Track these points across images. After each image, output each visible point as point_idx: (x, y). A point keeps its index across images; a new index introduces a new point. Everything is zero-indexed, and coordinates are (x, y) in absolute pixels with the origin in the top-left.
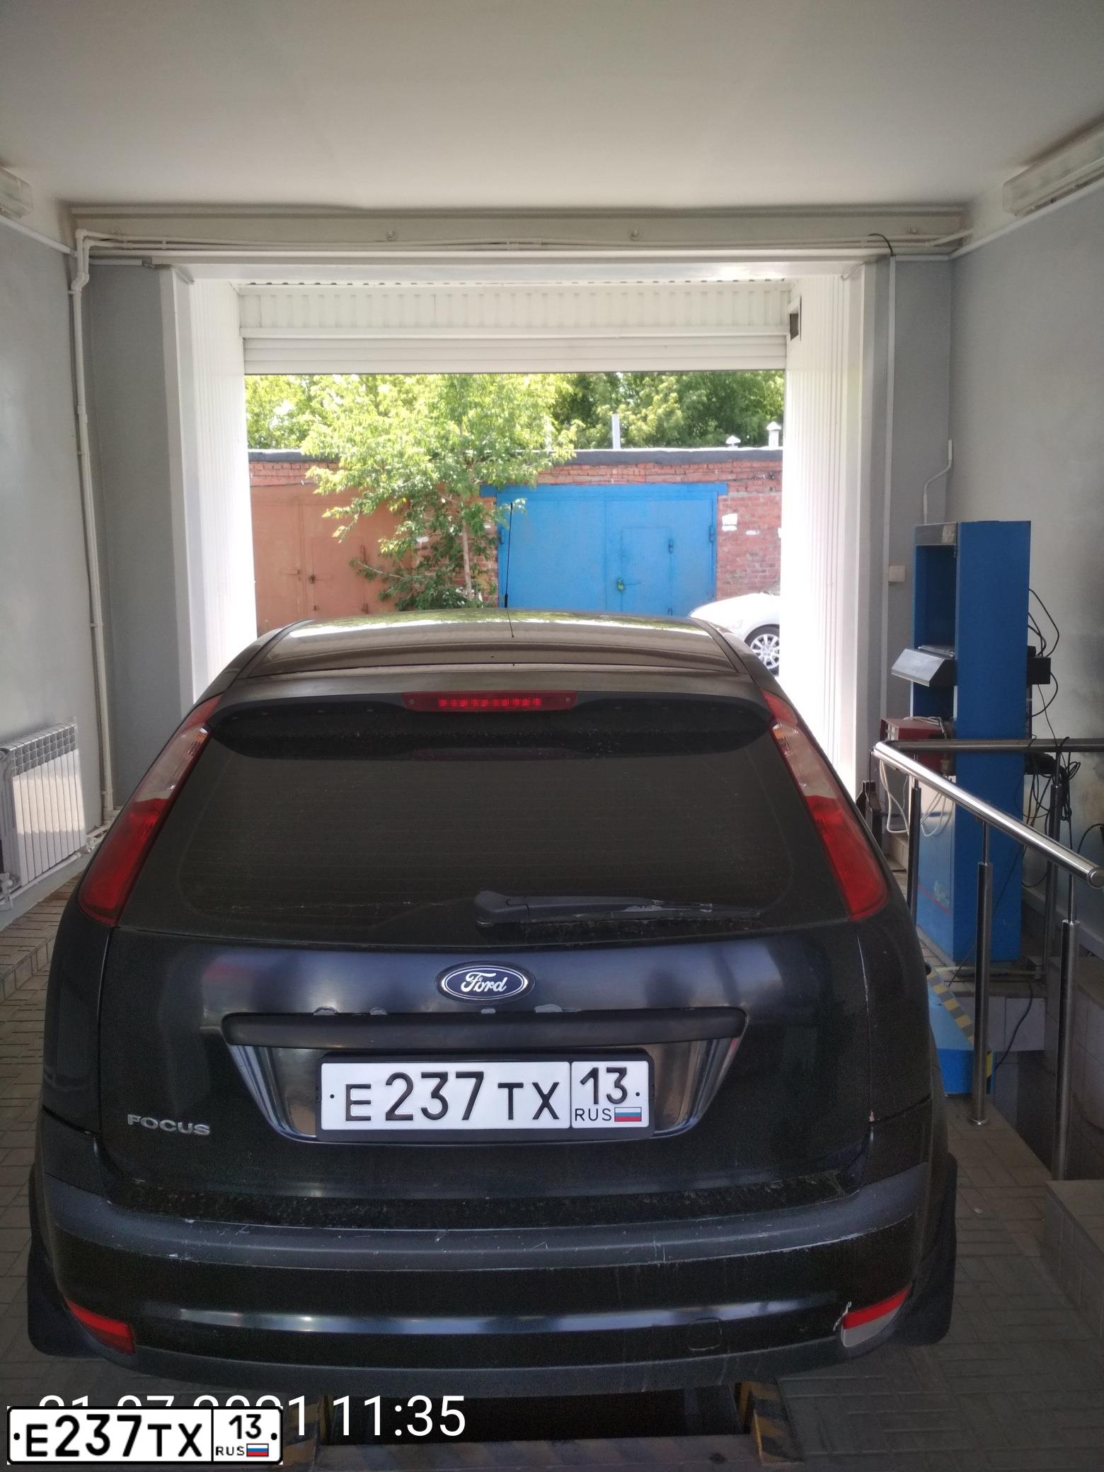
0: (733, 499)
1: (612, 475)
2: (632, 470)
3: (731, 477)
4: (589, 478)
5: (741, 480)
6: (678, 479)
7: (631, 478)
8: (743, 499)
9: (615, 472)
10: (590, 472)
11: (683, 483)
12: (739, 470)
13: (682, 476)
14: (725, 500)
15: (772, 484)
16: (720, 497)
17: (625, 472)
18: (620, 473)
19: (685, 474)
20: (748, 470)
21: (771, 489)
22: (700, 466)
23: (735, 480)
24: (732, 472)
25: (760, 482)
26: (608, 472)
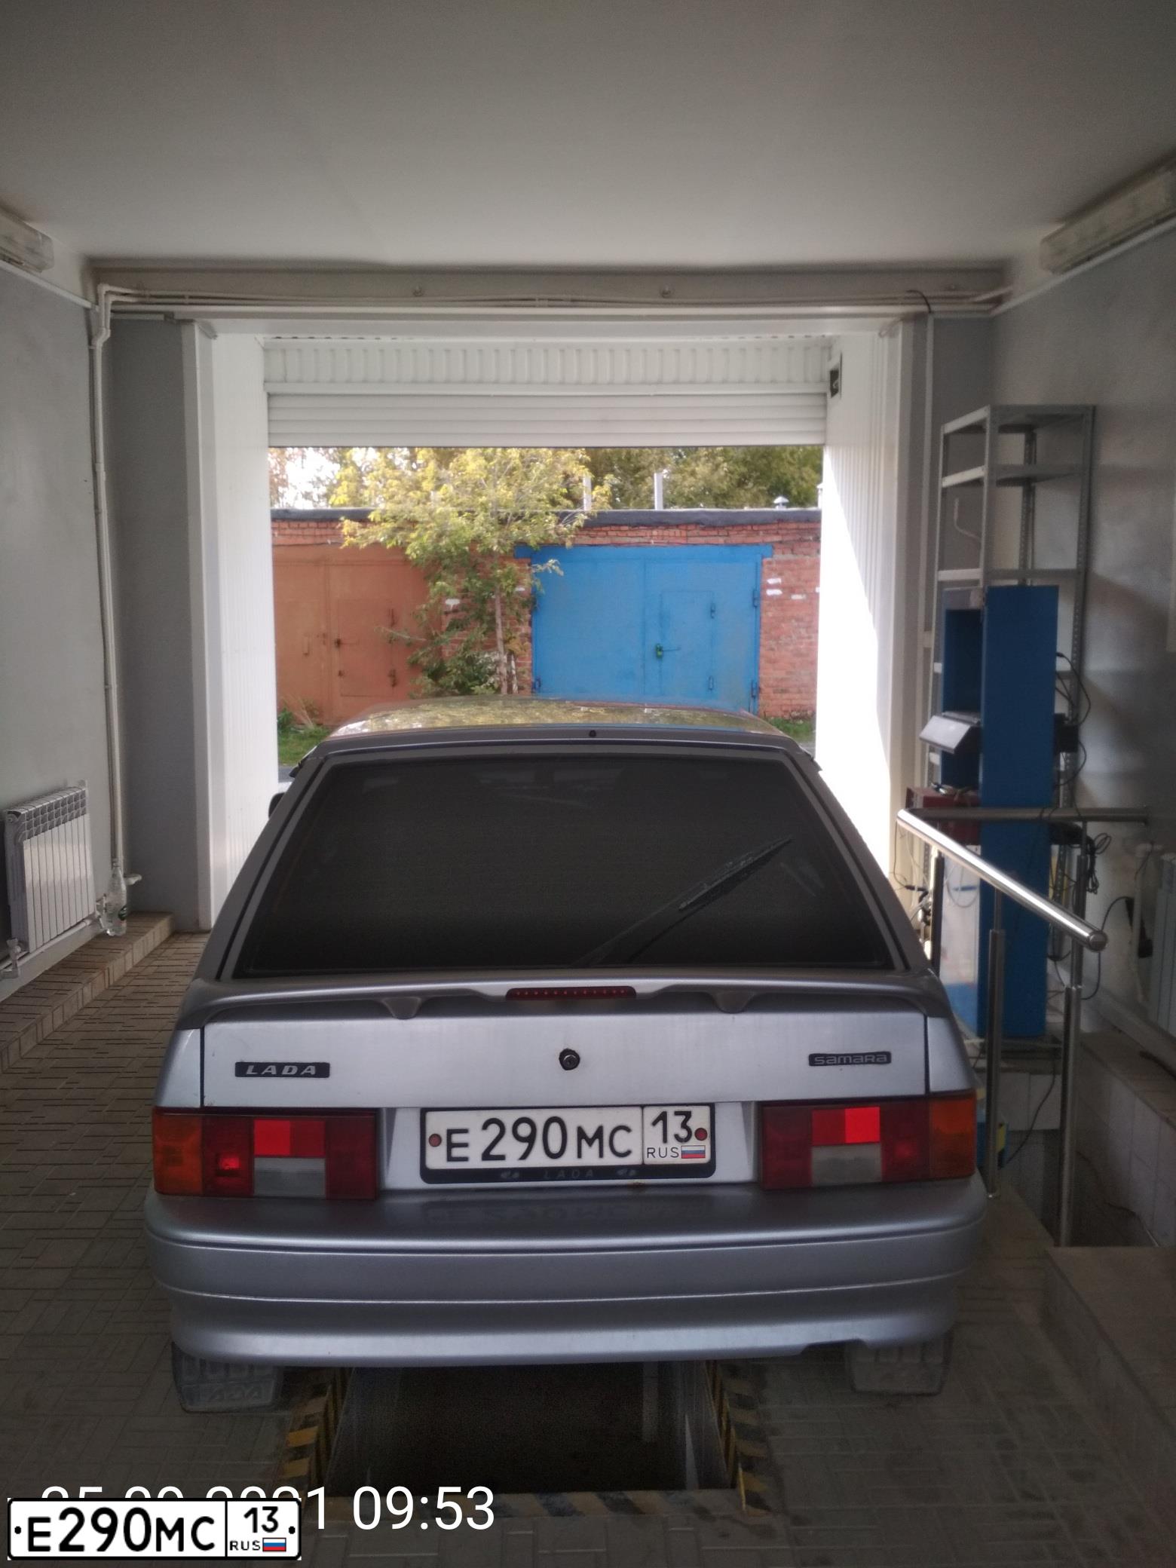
0: (778, 562)
1: (651, 536)
2: (671, 532)
3: (776, 538)
4: (628, 540)
5: (787, 542)
6: (721, 540)
7: (672, 540)
8: (788, 562)
9: (655, 533)
10: (630, 534)
11: (727, 545)
12: (785, 532)
13: (725, 538)
14: (770, 563)
16: (765, 561)
17: (666, 533)
18: (661, 535)
19: (728, 536)
20: (794, 531)
21: (818, 551)
22: (745, 528)
23: (781, 542)
24: (777, 534)
25: (806, 544)
26: (649, 533)
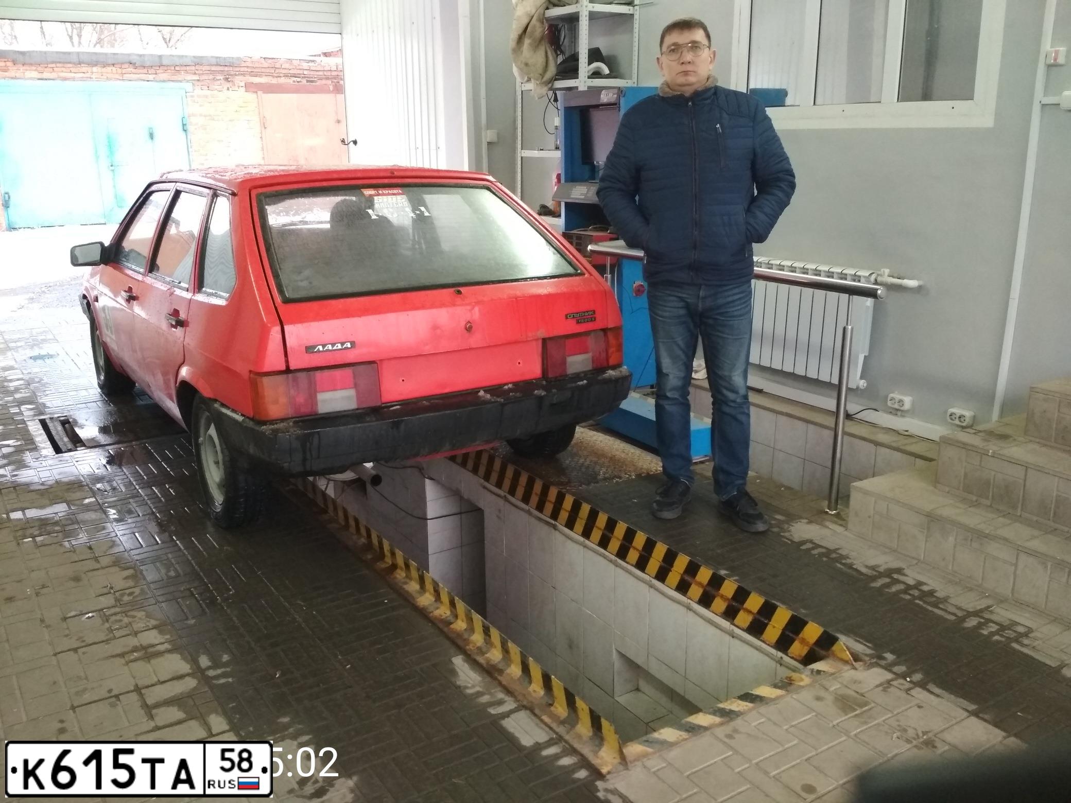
0: (199, 96)
1: (92, 73)
2: (109, 69)
3: (196, 77)
4: (72, 75)
5: (203, 80)
6: (151, 77)
7: (109, 76)
8: (206, 97)
9: (95, 69)
10: (73, 70)
11: (154, 80)
12: (201, 72)
13: (154, 76)
14: (192, 96)
15: (228, 85)
16: (188, 94)
17: (104, 70)
18: (100, 71)
19: (156, 74)
20: (209, 72)
21: (228, 89)
22: (169, 68)
23: (198, 80)
24: (195, 74)
25: (219, 82)
26: (89, 69)
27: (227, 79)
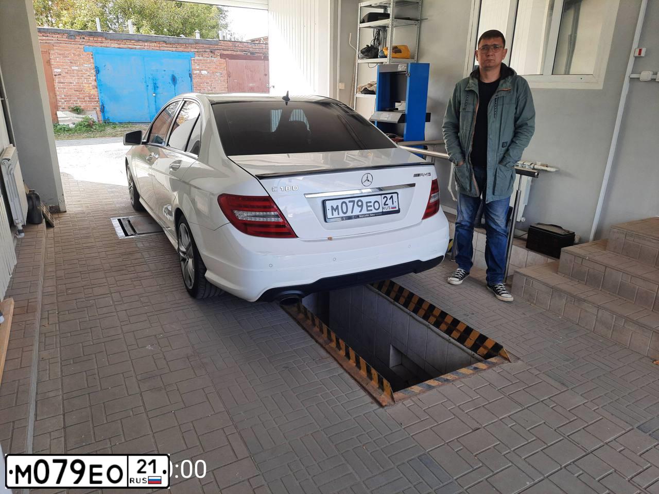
0: (197, 60)
3: (195, 50)
5: (199, 52)
6: (174, 49)
7: (153, 48)
8: (201, 60)
9: (146, 44)
10: (135, 44)
11: (176, 51)
16: (192, 59)
17: (151, 44)
19: (177, 48)
25: (207, 53)
26: (143, 44)
27: (211, 52)
